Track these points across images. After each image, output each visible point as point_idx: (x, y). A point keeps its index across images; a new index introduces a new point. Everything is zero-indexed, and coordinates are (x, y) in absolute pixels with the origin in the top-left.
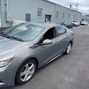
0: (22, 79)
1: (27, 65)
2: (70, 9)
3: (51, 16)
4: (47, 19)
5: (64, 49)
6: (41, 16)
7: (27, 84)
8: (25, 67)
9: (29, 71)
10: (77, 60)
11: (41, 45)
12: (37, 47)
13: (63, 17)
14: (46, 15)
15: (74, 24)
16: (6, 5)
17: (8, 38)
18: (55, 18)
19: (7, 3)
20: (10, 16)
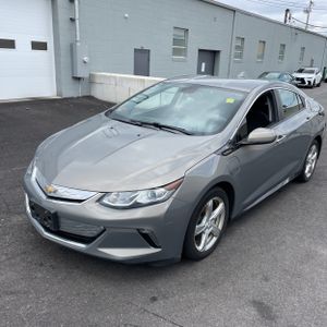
0: (196, 245)
1: (210, 203)
2: (284, 25)
3: (218, 52)
4: (203, 64)
6: (185, 55)
9: (213, 223)
13: (262, 56)
14: (200, 51)
15: (302, 80)
16: (73, 20)
18: (233, 59)
19: (77, 17)
20: (85, 59)
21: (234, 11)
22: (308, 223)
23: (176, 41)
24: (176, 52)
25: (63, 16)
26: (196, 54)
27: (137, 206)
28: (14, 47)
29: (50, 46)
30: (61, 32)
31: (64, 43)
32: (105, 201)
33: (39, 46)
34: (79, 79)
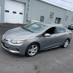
0: (29, 54)
1: (33, 46)
4: (57, 21)
5: (61, 43)
6: (53, 18)
7: (31, 57)
8: (32, 47)
9: (34, 50)
10: (70, 53)
11: (43, 36)
12: (41, 37)
14: (56, 18)
16: (28, 9)
17: (26, 30)
18: (64, 20)
19: (29, 8)
20: (30, 17)
21: (66, 10)
22: (58, 55)
23: (51, 15)
24: (50, 17)
25: (26, 8)
26: (55, 18)
27: (17, 43)
28: (16, 13)
29: (23, 14)
30: (26, 11)
31: (26, 13)
32: (12, 41)
33: (21, 13)
34: (28, 21)
